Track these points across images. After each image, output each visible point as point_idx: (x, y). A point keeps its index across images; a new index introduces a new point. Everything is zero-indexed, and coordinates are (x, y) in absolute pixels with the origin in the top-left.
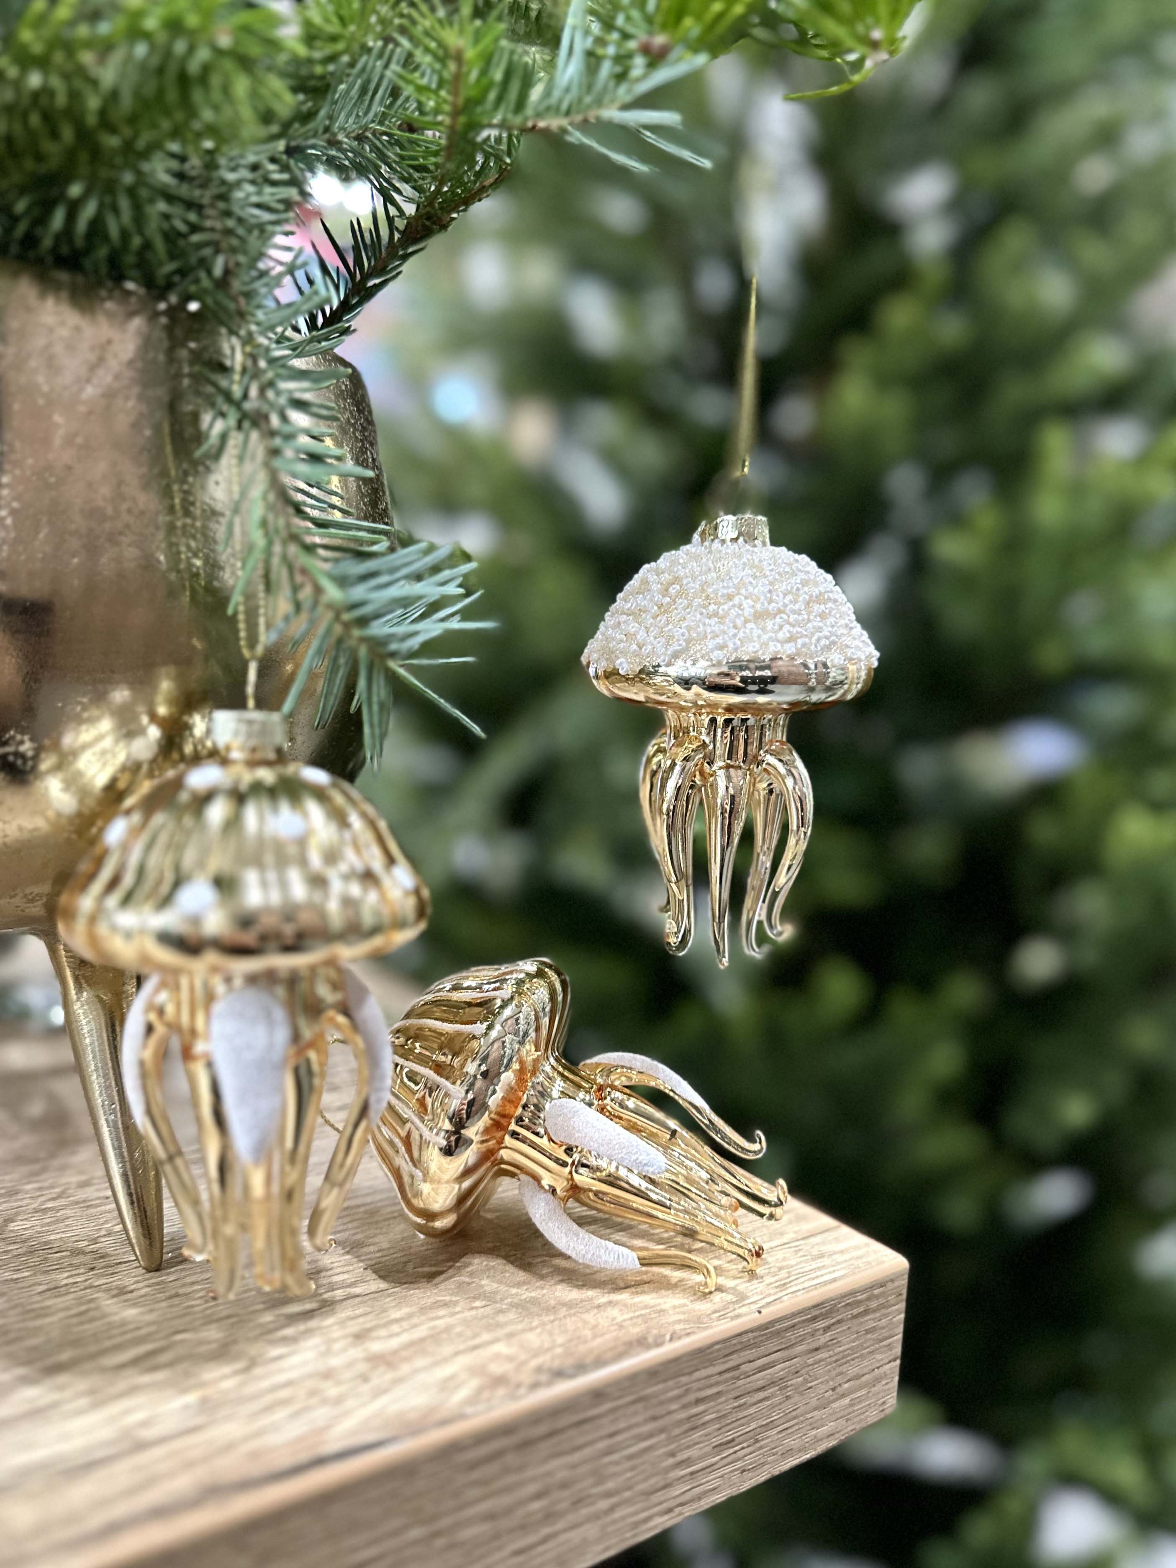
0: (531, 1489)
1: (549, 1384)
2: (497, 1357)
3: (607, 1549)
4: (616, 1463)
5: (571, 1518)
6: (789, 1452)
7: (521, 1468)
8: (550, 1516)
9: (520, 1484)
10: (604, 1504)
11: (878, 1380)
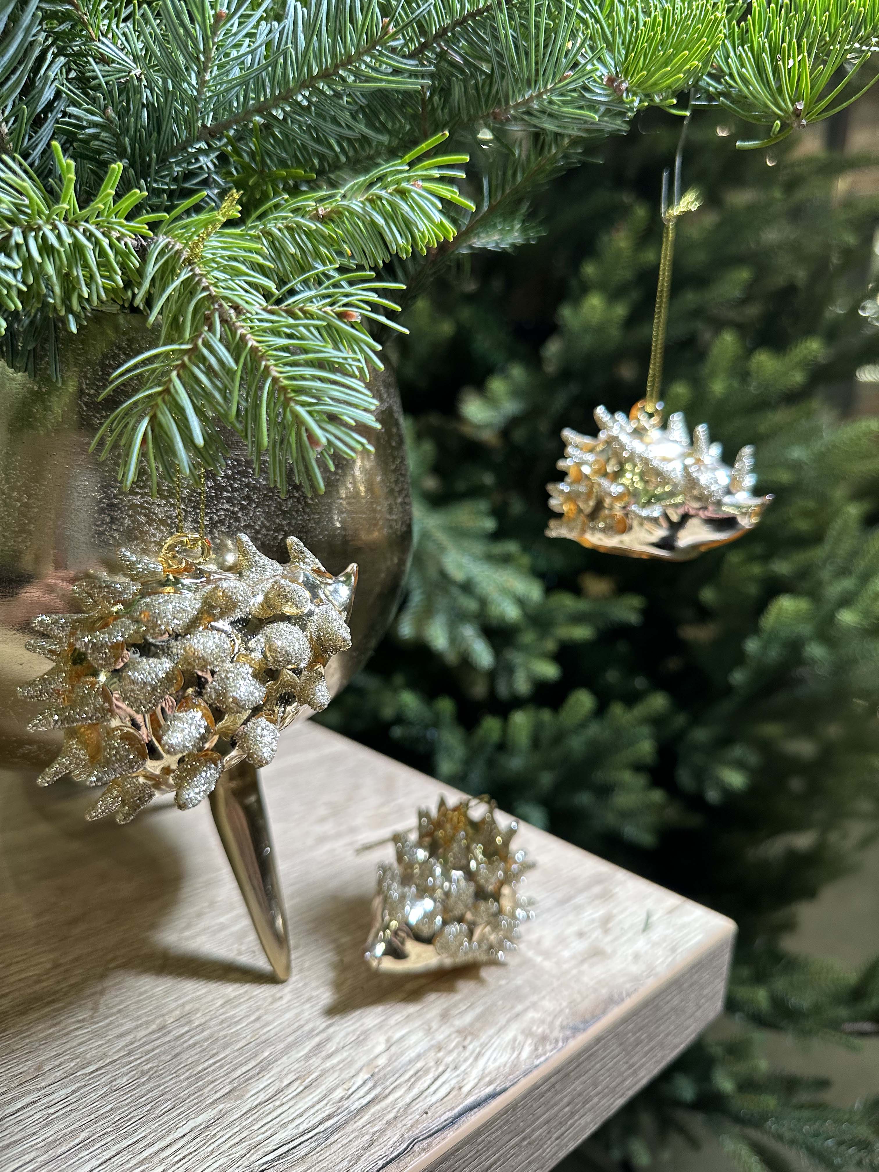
0: (566, 1100)
1: (574, 1036)
2: (533, 1021)
3: (595, 1124)
4: (603, 1075)
5: (581, 1112)
6: (676, 1047)
7: (563, 1090)
8: (572, 1114)
9: (562, 1099)
10: (596, 1100)
11: (714, 995)
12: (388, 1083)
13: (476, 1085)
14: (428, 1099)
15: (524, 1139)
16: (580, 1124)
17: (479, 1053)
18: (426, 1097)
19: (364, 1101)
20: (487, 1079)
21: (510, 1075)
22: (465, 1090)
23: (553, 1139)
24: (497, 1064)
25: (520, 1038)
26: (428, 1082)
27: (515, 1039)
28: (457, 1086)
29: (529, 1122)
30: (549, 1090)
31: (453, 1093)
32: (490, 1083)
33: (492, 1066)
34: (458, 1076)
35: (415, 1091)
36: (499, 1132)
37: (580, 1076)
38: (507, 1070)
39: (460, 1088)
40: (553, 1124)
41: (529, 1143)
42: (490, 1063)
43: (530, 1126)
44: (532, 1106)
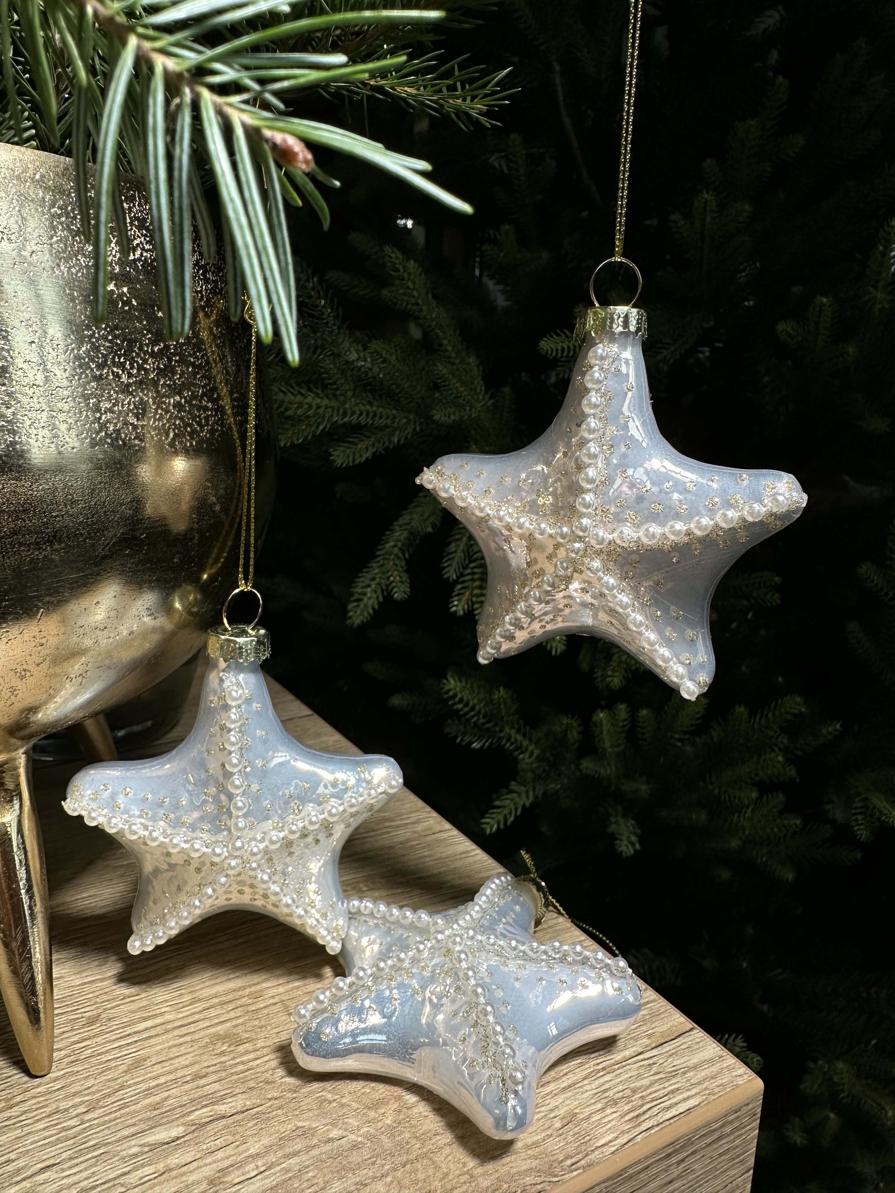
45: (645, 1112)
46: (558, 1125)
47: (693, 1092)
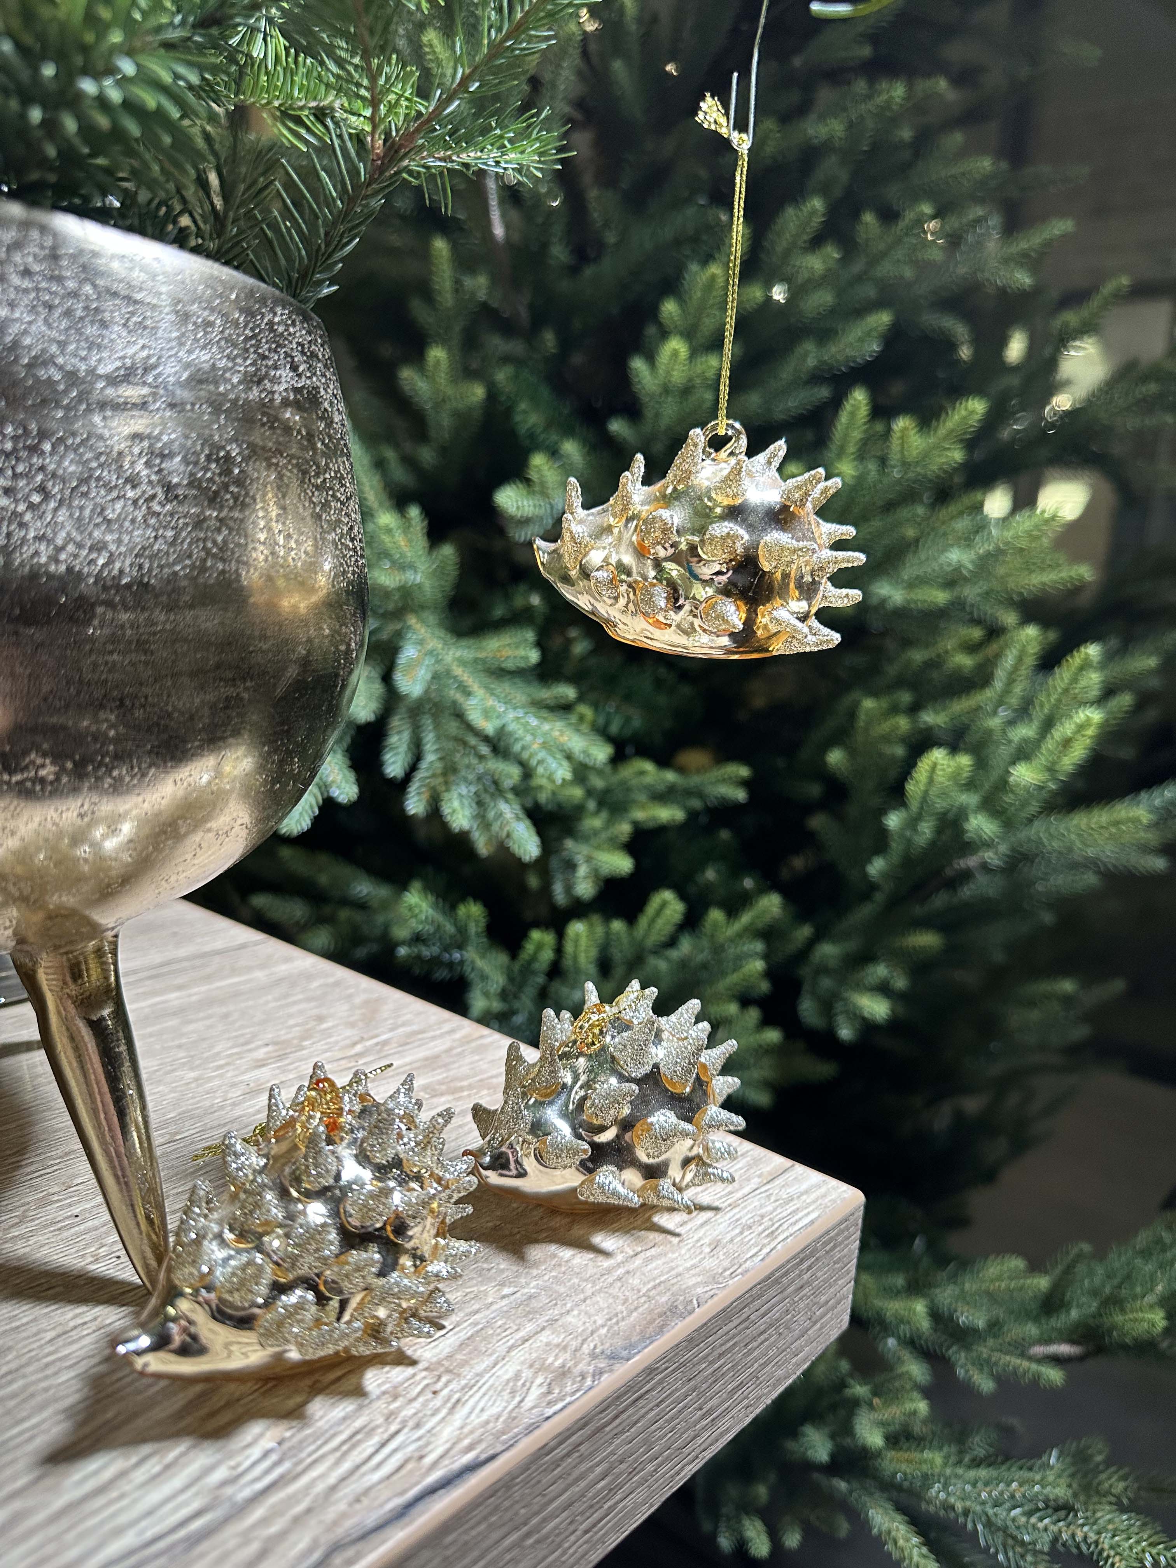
1: (611, 1369)
2: (549, 1347)
5: (626, 1488)
7: (592, 1454)
12: (303, 1455)
13: (447, 1452)
14: (366, 1478)
15: (528, 1535)
16: (624, 1507)
17: (458, 1401)
18: (364, 1474)
19: (259, 1486)
20: (466, 1442)
21: (504, 1433)
22: (428, 1460)
23: (578, 1533)
24: (485, 1416)
25: (527, 1374)
26: (370, 1450)
27: (517, 1376)
28: (417, 1454)
29: (536, 1508)
30: (568, 1455)
31: (409, 1466)
32: (470, 1448)
33: (476, 1420)
34: (419, 1439)
35: (347, 1466)
36: (482, 1527)
37: (622, 1432)
38: (500, 1425)
39: (421, 1457)
40: (579, 1507)
41: (538, 1542)
42: (473, 1416)
43: (537, 1513)
44: (539, 1482)
45: (777, 1229)
46: (708, 1250)
47: (811, 1208)
